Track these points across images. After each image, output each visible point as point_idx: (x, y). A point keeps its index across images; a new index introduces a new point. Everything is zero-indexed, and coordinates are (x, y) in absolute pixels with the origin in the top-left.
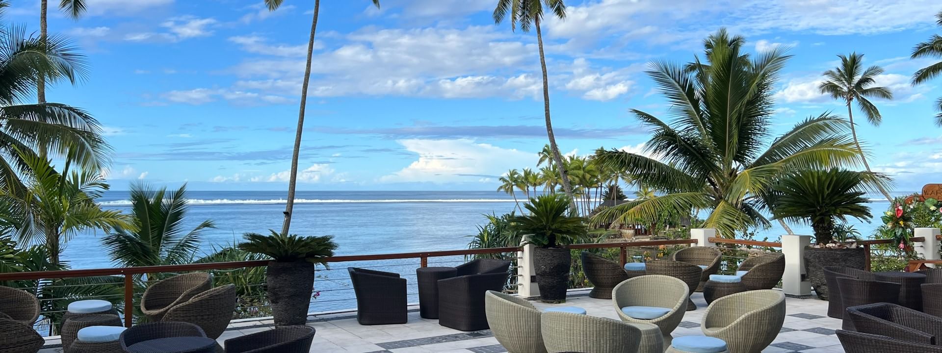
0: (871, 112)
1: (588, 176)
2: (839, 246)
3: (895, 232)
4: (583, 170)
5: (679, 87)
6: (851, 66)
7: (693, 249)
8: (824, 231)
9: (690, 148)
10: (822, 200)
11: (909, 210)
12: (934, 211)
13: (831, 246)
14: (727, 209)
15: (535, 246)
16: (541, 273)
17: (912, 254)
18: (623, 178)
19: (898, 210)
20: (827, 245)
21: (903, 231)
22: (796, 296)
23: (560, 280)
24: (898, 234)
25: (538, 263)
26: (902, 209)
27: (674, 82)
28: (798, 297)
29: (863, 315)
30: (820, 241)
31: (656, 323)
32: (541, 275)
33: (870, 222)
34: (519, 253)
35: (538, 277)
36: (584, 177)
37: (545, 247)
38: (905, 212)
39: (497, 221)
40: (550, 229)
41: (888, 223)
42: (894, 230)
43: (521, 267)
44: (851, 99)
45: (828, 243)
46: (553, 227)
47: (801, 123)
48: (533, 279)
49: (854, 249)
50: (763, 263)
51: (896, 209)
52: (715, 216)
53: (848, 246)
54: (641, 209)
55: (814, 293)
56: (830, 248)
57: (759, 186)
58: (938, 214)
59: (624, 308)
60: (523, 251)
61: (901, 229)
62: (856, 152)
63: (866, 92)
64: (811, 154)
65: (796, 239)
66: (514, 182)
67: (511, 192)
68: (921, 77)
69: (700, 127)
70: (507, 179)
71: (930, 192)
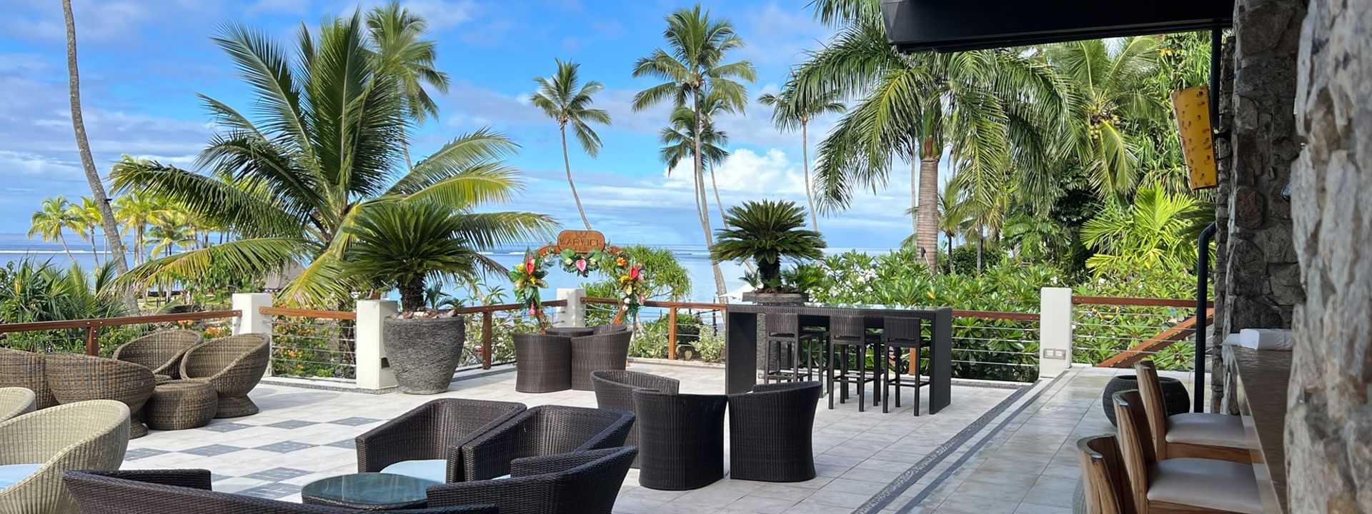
0: (587, 137)
2: (429, 314)
3: (525, 294)
5: (267, 70)
6: (567, 78)
11: (542, 264)
12: (570, 265)
19: (530, 263)
21: (534, 291)
26: (534, 262)
27: (260, 61)
28: (374, 392)
30: (406, 308)
41: (516, 280)
42: (523, 291)
44: (565, 121)
45: (417, 311)
49: (449, 318)
51: (527, 262)
54: (187, 263)
61: (531, 290)
62: (508, 184)
63: (583, 113)
64: (453, 185)
65: (375, 306)
66: (62, 218)
67: (56, 236)
68: (642, 101)
69: (301, 137)
70: (49, 213)
71: (567, 241)
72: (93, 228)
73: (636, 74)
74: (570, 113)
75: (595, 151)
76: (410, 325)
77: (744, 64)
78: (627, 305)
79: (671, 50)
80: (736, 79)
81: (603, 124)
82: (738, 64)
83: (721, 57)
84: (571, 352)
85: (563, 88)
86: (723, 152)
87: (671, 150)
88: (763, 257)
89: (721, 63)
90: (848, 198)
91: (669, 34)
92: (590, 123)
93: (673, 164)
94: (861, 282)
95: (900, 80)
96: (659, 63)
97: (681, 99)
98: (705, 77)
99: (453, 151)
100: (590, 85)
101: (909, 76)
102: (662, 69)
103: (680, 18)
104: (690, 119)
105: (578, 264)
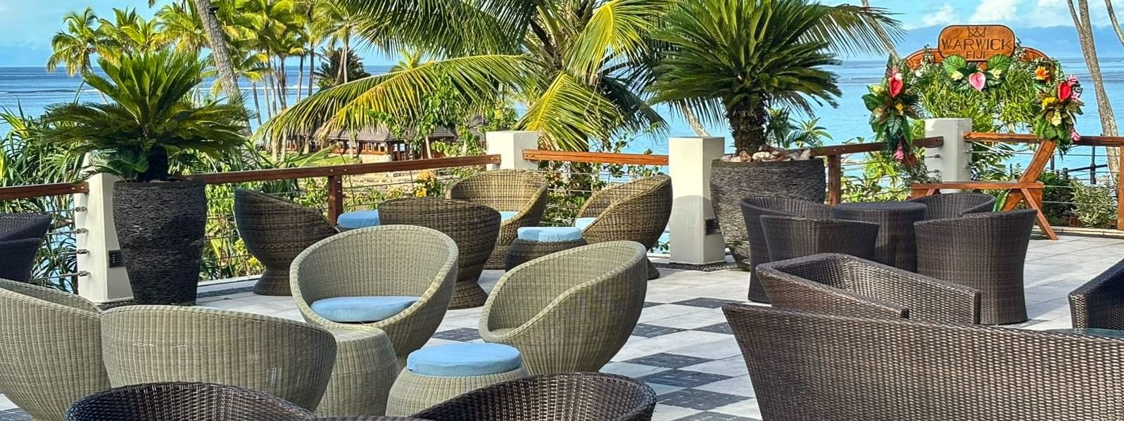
1: (280, 26)
2: (778, 156)
3: (888, 128)
4: (268, 13)
7: (491, 176)
10: (745, 61)
11: (914, 80)
12: (959, 81)
13: (762, 156)
14: (568, 90)
15: (118, 179)
16: (134, 242)
17: (918, 171)
18: (362, 33)
19: (894, 80)
20: (755, 156)
21: (902, 123)
22: (696, 266)
23: (179, 256)
24: (894, 131)
25: (125, 219)
26: (901, 78)
28: (699, 267)
29: (786, 277)
30: (741, 147)
31: (383, 328)
32: (133, 248)
33: (835, 105)
34: (77, 197)
35: (127, 254)
36: (268, 29)
37: (143, 178)
38: (906, 86)
39: (28, 129)
40: (151, 135)
41: (874, 109)
42: (886, 123)
43: (85, 231)
45: (758, 151)
46: (159, 130)
48: (114, 260)
49: (804, 162)
50: (628, 198)
51: (890, 79)
52: (544, 105)
53: (794, 157)
55: (730, 258)
56: (760, 163)
57: (634, 36)
58: (965, 88)
59: (315, 303)
60: (86, 192)
61: (898, 121)
71: (953, 44)
76: (755, 170)
105: (971, 80)
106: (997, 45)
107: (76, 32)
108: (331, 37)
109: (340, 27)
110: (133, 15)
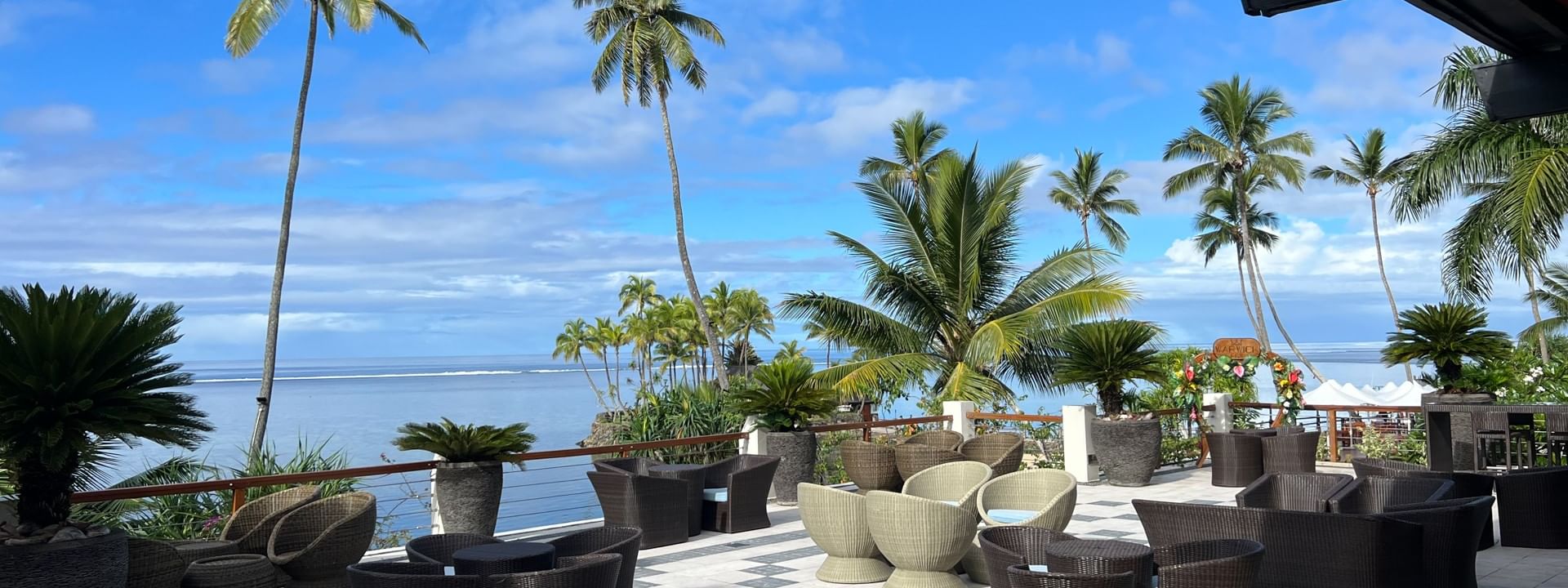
0: (1112, 230)
2: (1133, 417)
3: (1186, 399)
5: (898, 206)
6: (1088, 168)
8: (1113, 399)
9: (917, 291)
11: (1200, 371)
12: (1228, 371)
13: (1123, 417)
18: (757, 331)
19: (1188, 371)
20: (1117, 417)
21: (1194, 397)
22: (1088, 483)
24: (1189, 402)
26: (1192, 370)
27: (891, 198)
28: (1091, 484)
30: (1108, 412)
34: (741, 441)
36: (696, 328)
38: (1195, 374)
40: (789, 406)
41: (1176, 387)
42: (1185, 396)
44: (1087, 215)
45: (1118, 415)
47: (1052, 255)
49: (1149, 420)
51: (1185, 370)
52: (955, 384)
53: (1142, 418)
54: (859, 377)
56: (1123, 421)
58: (1232, 374)
60: (747, 438)
61: (1191, 395)
62: (1125, 294)
63: (1107, 205)
64: (1069, 298)
65: (1080, 410)
66: (581, 339)
67: (576, 357)
68: (1174, 186)
69: (926, 262)
70: (569, 335)
71: (1222, 349)
72: (605, 347)
73: (1167, 157)
74: (1093, 206)
75: (1123, 245)
76: (1120, 425)
77: (1298, 135)
78: (1287, 408)
79: (1206, 128)
80: (1289, 153)
81: (1130, 215)
82: (1290, 136)
83: (1267, 130)
84: (1262, 451)
85: (1084, 180)
86: (1271, 236)
87: (1206, 238)
88: (1446, 358)
89: (1270, 135)
90: (1487, 289)
91: (1206, 111)
92: (1114, 215)
93: (1211, 253)
94: (1529, 382)
95: (1548, 160)
96: (1192, 142)
97: (1220, 179)
98: (1249, 154)
99: (1056, 264)
100: (1113, 174)
101: (1560, 155)
102: (1198, 150)
103: (1216, 92)
104: (1228, 200)
105: (1235, 370)
106: (1249, 350)
107: (571, 333)
108: (737, 334)
109: (743, 327)
110: (608, 321)
